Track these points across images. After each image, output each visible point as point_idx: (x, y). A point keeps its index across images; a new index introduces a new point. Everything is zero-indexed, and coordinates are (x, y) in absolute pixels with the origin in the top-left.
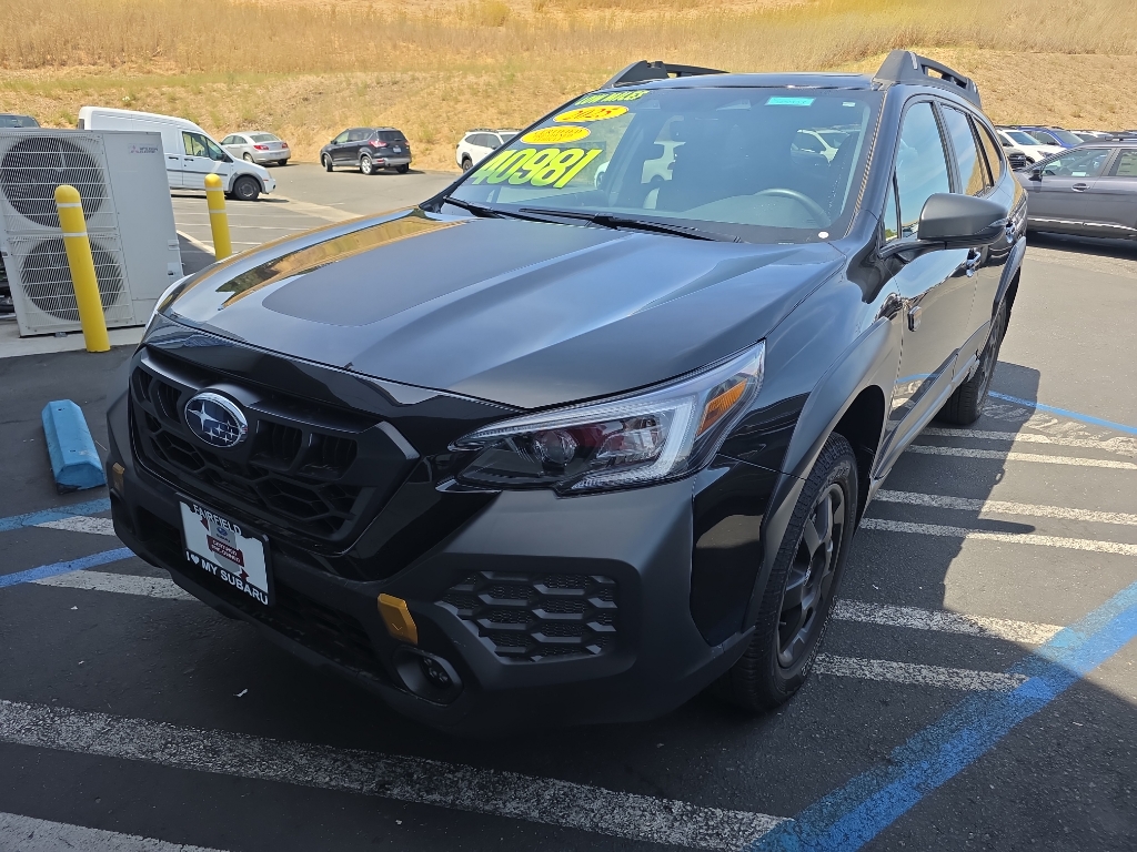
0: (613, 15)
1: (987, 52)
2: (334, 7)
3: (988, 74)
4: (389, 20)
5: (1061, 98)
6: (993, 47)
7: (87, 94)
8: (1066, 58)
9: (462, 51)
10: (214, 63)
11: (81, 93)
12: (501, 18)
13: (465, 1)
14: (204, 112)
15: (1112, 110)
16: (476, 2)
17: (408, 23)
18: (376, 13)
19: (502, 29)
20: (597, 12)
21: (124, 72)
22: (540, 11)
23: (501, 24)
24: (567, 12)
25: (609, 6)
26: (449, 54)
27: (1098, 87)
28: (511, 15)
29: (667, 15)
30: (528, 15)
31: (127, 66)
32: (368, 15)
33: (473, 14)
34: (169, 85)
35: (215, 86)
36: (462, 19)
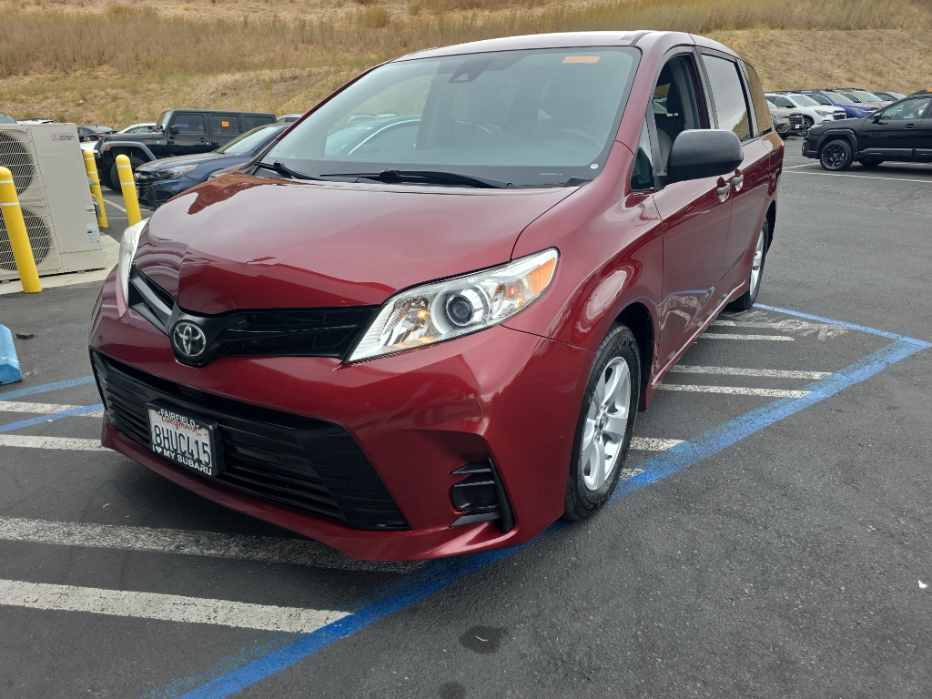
1: (777, 32)
2: (246, 18)
3: (779, 49)
4: (292, 26)
5: (839, 67)
6: (782, 28)
7: (46, 98)
8: (843, 33)
9: (351, 49)
10: (149, 68)
11: (42, 97)
12: (382, 21)
13: (353, 8)
14: (142, 107)
15: (880, 74)
16: (363, 8)
17: (307, 28)
18: (280, 21)
19: (384, 30)
20: (463, 13)
21: (76, 78)
22: (415, 14)
23: (383, 26)
24: (437, 14)
25: (472, 8)
26: (341, 53)
27: (868, 56)
28: (392, 18)
29: (518, 12)
30: (406, 18)
31: (78, 73)
32: (274, 23)
33: (360, 19)
34: (113, 87)
35: (150, 87)
36: (350, 23)
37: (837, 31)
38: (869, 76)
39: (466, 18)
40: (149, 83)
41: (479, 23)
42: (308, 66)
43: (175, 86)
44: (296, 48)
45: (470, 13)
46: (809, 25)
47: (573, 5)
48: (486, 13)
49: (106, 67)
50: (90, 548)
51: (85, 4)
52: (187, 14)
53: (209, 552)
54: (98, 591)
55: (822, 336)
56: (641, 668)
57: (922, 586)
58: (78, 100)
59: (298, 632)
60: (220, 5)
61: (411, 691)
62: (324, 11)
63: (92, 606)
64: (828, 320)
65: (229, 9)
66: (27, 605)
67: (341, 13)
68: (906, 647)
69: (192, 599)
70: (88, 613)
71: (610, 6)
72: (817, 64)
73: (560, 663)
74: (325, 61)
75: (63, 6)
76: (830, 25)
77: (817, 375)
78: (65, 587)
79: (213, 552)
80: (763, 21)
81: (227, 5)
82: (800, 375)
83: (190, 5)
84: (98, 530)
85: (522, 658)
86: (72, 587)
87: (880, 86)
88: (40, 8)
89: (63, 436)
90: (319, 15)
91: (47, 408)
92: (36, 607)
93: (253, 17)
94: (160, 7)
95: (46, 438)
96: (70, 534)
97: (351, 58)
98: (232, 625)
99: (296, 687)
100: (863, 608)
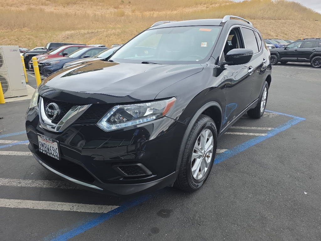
0: (153, 13)
1: (253, 20)
2: (75, 12)
4: (91, 15)
5: (273, 32)
7: (4, 38)
8: (274, 21)
9: (112, 24)
10: (41, 28)
11: (3, 38)
12: (122, 15)
13: (113, 10)
14: (38, 42)
15: (286, 34)
16: (116, 10)
17: (97, 16)
18: (87, 14)
19: (123, 17)
20: (149, 12)
21: (15, 32)
22: (133, 12)
23: (123, 16)
24: (141, 12)
25: (152, 11)
26: (108, 25)
27: (282, 29)
28: (125, 14)
29: (168, 12)
30: (130, 14)
31: (16, 30)
32: (85, 14)
33: (115, 13)
34: (28, 35)
35: (42, 35)
36: (111, 15)
37: (272, 20)
38: (282, 35)
39: (150, 14)
40: (41, 34)
41: (155, 16)
42: (97, 29)
43: (51, 35)
44: (93, 23)
45: (152, 12)
46: (263, 18)
47: (186, 10)
48: (157, 12)
49: (26, 28)
50: (28, 187)
51: (19, 7)
52: (55, 11)
53: (70, 188)
54: (31, 201)
55: (271, 116)
56: (217, 221)
57: (306, 193)
58: (16, 39)
59: (102, 213)
60: (66, 8)
61: (141, 230)
62: (102, 10)
63: (29, 206)
64: (272, 112)
65: (70, 9)
66: (6, 206)
67: (108, 11)
68: (301, 212)
69: (65, 203)
70: (28, 208)
71: (198, 11)
72: (266, 31)
73: (190, 220)
74: (103, 27)
75: (11, 7)
76: (269, 18)
77: (270, 129)
78: (19, 200)
79: (71, 188)
80: (248, 17)
81: (69, 8)
82: (264, 129)
83: (56, 8)
84: (30, 181)
85: (178, 219)
86: (22, 200)
87: (286, 38)
88: (3, 8)
89: (16, 151)
90: (101, 12)
91: (10, 142)
92: (10, 207)
93: (78, 12)
94: (45, 8)
95: (10, 152)
96: (20, 183)
97: (112, 26)
98: (79, 211)
99: (102, 230)
100: (287, 200)
